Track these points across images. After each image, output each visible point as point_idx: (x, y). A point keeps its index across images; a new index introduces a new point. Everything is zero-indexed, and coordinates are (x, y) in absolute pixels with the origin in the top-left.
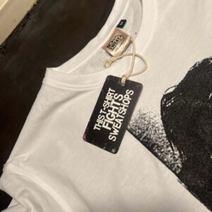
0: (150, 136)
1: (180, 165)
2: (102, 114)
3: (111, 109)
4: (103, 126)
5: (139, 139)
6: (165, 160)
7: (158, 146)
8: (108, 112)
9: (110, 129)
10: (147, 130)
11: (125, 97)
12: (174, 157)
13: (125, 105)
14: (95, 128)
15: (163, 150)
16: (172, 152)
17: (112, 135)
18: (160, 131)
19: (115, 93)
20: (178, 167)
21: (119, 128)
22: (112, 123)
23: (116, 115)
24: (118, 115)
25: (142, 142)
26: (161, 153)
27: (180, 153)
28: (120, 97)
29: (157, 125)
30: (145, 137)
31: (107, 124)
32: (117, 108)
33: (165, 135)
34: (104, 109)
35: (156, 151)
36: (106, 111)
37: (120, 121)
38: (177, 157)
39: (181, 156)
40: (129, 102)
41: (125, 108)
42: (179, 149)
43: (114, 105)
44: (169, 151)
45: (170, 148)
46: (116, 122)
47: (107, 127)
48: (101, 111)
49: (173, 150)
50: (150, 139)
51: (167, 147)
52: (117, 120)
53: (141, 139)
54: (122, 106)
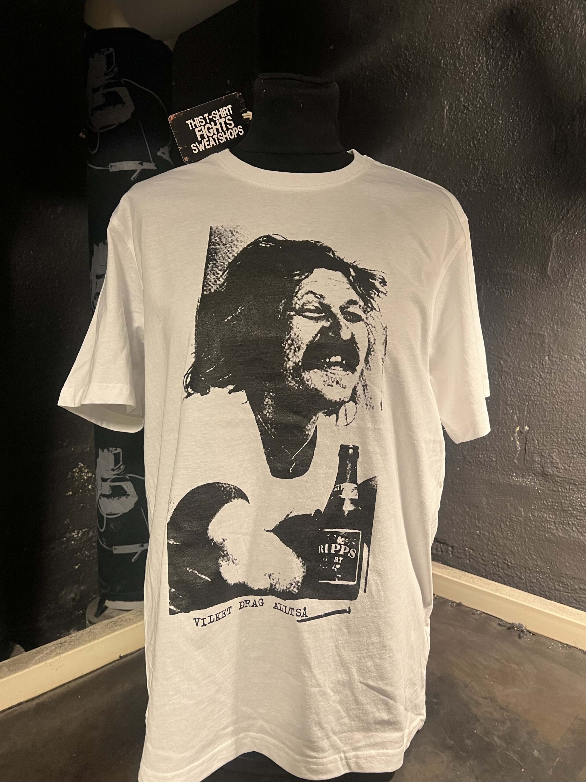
0: (220, 252)
1: (213, 290)
2: (205, 119)
3: (216, 124)
4: (196, 130)
5: (209, 245)
6: (208, 277)
7: (215, 264)
8: (210, 123)
9: (199, 139)
10: (224, 245)
11: (234, 129)
12: (216, 281)
13: (228, 135)
14: (188, 122)
15: (214, 269)
16: (219, 276)
17: (197, 147)
18: (231, 255)
19: (230, 115)
20: (210, 289)
21: (207, 147)
22: (206, 137)
23: (214, 134)
24: (215, 137)
25: (209, 249)
26: (212, 270)
27: (224, 282)
28: (230, 125)
29: (234, 249)
30: (216, 248)
31: (201, 133)
32: (220, 131)
33: (230, 261)
34: (211, 117)
35: (210, 266)
36: (211, 120)
37: (212, 143)
38: (218, 282)
39: (221, 286)
40: (232, 138)
41: (226, 138)
42: (226, 280)
43: (220, 124)
44: (218, 274)
45: (221, 273)
46: (209, 140)
47: (198, 134)
48: (206, 115)
49: (222, 276)
50: (217, 254)
51: (221, 270)
52: (211, 138)
53: (211, 247)
54: (225, 134)
